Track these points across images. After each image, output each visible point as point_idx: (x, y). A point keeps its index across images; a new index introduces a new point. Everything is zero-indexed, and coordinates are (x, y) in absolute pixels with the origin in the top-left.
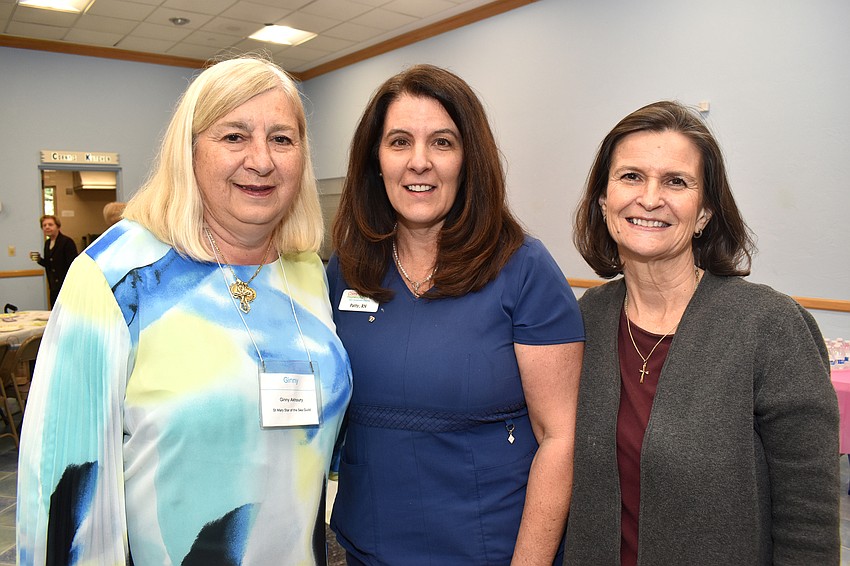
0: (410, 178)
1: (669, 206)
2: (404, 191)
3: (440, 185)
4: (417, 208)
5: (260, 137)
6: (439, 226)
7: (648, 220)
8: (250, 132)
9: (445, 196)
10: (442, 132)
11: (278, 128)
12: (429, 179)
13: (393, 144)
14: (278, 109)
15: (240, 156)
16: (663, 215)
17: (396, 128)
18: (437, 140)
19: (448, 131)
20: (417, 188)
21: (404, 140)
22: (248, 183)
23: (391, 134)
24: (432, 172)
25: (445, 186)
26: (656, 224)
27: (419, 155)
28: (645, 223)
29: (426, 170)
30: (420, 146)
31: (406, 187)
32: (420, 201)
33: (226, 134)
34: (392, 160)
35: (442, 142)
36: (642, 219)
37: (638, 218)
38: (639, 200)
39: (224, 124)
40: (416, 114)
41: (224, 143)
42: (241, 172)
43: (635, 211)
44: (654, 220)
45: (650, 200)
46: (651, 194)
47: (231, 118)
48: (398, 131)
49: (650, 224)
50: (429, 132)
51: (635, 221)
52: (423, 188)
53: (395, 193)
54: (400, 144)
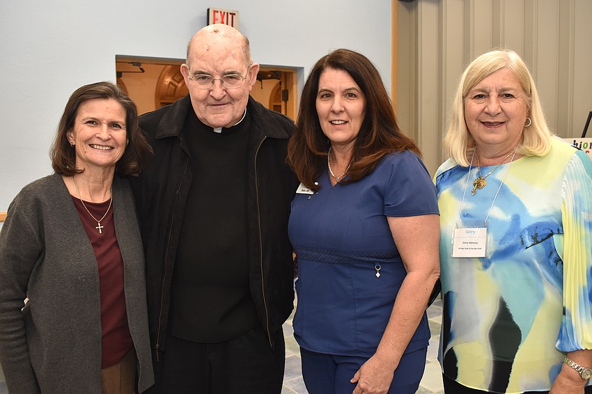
0: (332, 117)
1: (114, 139)
2: (330, 124)
3: (350, 120)
4: (338, 134)
5: (494, 95)
6: (352, 144)
7: (102, 146)
8: (488, 93)
9: (354, 127)
10: (350, 89)
11: (504, 90)
12: (344, 117)
13: (322, 96)
14: (504, 79)
15: (482, 106)
16: (110, 143)
17: (324, 88)
18: (348, 94)
19: (353, 89)
20: (337, 122)
21: (329, 95)
22: (487, 121)
23: (321, 91)
24: (345, 113)
25: (353, 120)
26: (107, 148)
27: (337, 103)
28: (101, 148)
29: (341, 112)
30: (337, 97)
31: (331, 122)
32: (338, 130)
33: (475, 95)
34: (323, 106)
35: (351, 95)
36: (99, 145)
37: (97, 145)
38: (98, 135)
39: (474, 91)
40: (335, 80)
41: (474, 100)
42: (483, 115)
43: (96, 141)
44: (106, 146)
45: (104, 135)
46: (104, 132)
47: (478, 87)
48: (325, 90)
49: (104, 148)
50: (343, 90)
51: (95, 147)
52: (340, 122)
53: (325, 126)
54: (327, 97)
